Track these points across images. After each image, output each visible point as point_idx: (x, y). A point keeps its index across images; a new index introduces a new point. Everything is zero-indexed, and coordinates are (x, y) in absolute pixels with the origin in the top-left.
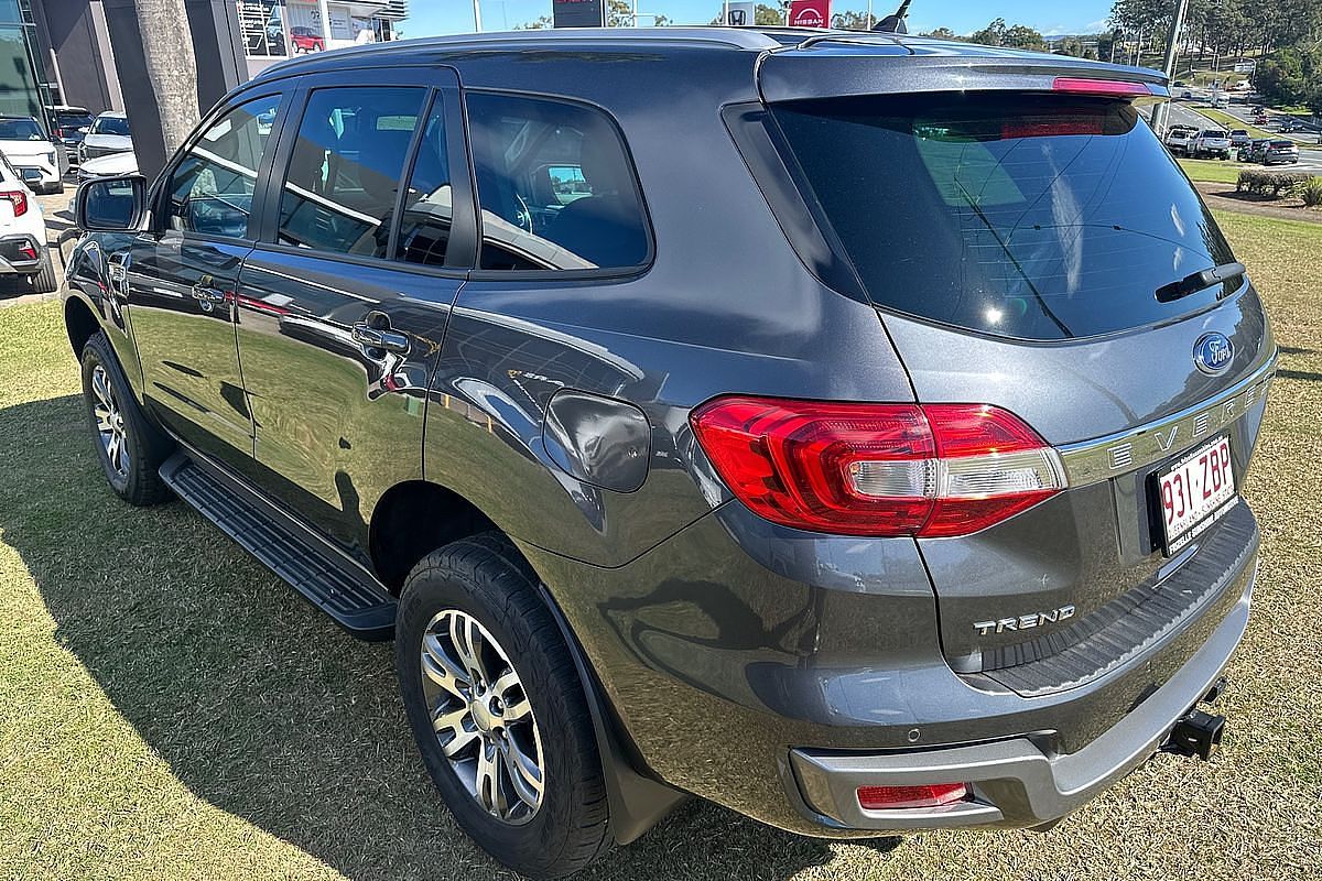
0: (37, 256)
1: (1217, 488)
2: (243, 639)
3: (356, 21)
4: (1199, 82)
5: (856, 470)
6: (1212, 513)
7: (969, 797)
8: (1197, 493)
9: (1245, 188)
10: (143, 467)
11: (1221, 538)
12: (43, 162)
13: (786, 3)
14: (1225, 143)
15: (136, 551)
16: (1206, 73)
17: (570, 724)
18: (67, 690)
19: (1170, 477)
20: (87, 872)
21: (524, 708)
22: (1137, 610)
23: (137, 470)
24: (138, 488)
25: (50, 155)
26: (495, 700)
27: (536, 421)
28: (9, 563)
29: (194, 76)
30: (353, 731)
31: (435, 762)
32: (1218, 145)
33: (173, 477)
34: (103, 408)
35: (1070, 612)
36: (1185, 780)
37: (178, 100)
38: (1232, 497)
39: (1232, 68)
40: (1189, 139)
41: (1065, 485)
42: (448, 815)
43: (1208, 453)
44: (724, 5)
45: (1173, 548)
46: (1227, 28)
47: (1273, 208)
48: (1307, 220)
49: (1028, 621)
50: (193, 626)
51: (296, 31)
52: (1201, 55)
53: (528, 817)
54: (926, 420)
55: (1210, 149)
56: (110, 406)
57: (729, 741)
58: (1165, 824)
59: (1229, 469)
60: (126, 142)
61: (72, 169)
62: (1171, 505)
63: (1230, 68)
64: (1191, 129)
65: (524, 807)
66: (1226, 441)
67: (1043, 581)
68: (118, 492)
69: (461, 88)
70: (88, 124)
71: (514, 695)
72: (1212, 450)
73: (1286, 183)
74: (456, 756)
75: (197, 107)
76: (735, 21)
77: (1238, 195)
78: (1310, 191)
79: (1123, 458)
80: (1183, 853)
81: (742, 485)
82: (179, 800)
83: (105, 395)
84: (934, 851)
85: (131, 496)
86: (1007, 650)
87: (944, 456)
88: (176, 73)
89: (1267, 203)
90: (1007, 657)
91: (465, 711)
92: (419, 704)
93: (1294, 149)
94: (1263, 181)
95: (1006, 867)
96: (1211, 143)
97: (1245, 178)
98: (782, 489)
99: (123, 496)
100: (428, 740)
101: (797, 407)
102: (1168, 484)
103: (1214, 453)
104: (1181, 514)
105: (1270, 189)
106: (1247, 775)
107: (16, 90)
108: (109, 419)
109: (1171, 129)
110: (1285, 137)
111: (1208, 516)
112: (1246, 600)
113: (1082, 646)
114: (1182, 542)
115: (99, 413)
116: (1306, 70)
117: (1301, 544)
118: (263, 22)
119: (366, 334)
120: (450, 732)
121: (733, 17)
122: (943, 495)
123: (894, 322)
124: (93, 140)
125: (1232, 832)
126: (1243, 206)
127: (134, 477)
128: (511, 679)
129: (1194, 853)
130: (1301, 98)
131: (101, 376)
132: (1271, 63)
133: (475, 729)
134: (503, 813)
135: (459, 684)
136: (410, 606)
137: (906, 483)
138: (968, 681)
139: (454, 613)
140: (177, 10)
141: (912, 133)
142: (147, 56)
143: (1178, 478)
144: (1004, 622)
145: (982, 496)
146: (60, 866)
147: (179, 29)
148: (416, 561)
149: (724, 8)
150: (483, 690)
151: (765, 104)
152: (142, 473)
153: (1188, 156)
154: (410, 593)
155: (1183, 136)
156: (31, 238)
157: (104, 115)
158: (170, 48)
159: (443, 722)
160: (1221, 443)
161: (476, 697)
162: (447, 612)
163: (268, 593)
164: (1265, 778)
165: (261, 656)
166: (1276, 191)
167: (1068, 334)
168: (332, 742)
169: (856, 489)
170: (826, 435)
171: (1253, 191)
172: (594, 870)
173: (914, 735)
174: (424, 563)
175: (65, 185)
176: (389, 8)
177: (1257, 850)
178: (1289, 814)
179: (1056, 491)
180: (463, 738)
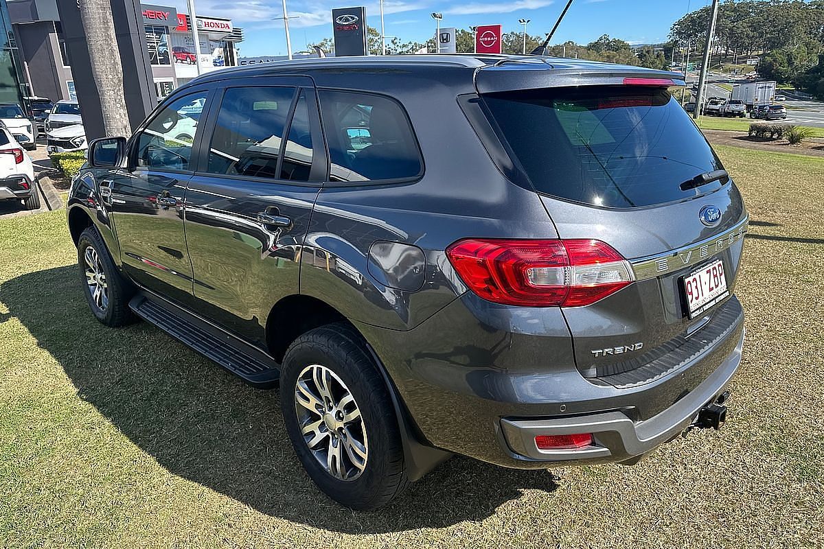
0: (29, 187)
1: (717, 286)
2: (183, 396)
3: (212, 43)
4: (725, 71)
5: (530, 273)
6: (714, 299)
7: (593, 444)
8: (706, 288)
9: (754, 134)
10: (117, 304)
11: (723, 316)
12: (24, 131)
13: (474, 28)
14: (742, 108)
15: (115, 351)
16: (729, 65)
17: (382, 419)
18: (86, 426)
19: (690, 279)
20: (114, 516)
21: (356, 413)
22: (677, 349)
23: (114, 306)
24: (113, 316)
25: (28, 127)
26: (339, 412)
27: (364, 254)
28: (42, 360)
29: (122, 78)
30: (252, 441)
31: (303, 453)
32: (738, 109)
33: (138, 307)
34: (91, 271)
35: (640, 346)
36: (713, 454)
37: (112, 92)
38: (726, 291)
39: (745, 62)
40: (720, 105)
41: (634, 279)
42: (311, 482)
43: (711, 268)
44: (437, 30)
45: (693, 315)
46: (742, 38)
47: (771, 146)
48: (791, 152)
49: (619, 350)
50: (153, 390)
51: (176, 50)
52: (726, 55)
53: (358, 475)
54: (564, 248)
55: (733, 111)
56: (95, 269)
57: (467, 426)
58: (703, 476)
59: (723, 277)
60: (78, 118)
61: (40, 135)
62: (691, 293)
63: (744, 62)
64: (721, 99)
65: (356, 469)
66: (721, 262)
67: (626, 329)
68: (99, 320)
69: (315, 87)
70: (50, 108)
71: (350, 408)
72: (713, 267)
73: (779, 131)
74: (315, 448)
75: (123, 97)
76: (444, 40)
77: (750, 138)
78: (792, 135)
79: (663, 265)
80: (712, 491)
81: (474, 283)
82: (160, 479)
83: (94, 263)
84: (577, 492)
85: (108, 321)
86: (609, 367)
87: (573, 265)
88: (110, 77)
89: (766, 143)
90: (610, 370)
91: (321, 421)
92: (293, 419)
93: (784, 110)
94: (764, 129)
95: (616, 499)
96: (733, 107)
97: (753, 128)
98: (494, 284)
99: (104, 322)
100: (299, 440)
101: (499, 243)
102: (689, 282)
103: (714, 268)
104: (697, 298)
105: (768, 135)
106: (747, 451)
107: (10, 86)
108: (96, 278)
109: (709, 99)
110: (779, 103)
111: (713, 300)
112: (739, 350)
113: (648, 365)
114: (698, 312)
115: (88, 274)
116: (790, 62)
117: (780, 333)
118: (156, 45)
119: (265, 218)
120: (312, 434)
121: (443, 37)
122: (573, 284)
123: (547, 200)
124: (54, 117)
125: (739, 480)
126: (753, 145)
127: (111, 311)
128: (349, 398)
129: (718, 490)
130: (787, 79)
131: (91, 253)
132: (768, 59)
133: (327, 430)
134: (343, 476)
135: (317, 406)
136: (290, 365)
137: (556, 280)
138: (590, 381)
139: (315, 366)
140: (111, 39)
141: (553, 107)
142: (93, 67)
143: (695, 279)
144: (606, 350)
145: (592, 285)
146: (98, 513)
147: (112, 51)
148: (294, 340)
149: (437, 32)
150: (331, 408)
151: (479, 94)
152: (117, 307)
153: (720, 116)
154: (290, 358)
155: (716, 104)
156: (26, 177)
157: (60, 102)
158: (107, 62)
159: (307, 429)
160: (718, 263)
161: (327, 412)
162: (311, 366)
163: (195, 372)
164: (757, 453)
165: (195, 406)
166: (772, 136)
167: (633, 205)
168: (241, 448)
169: (530, 282)
170: (514, 256)
171: (758, 135)
172: (393, 507)
173: (563, 408)
174: (298, 340)
175: (37, 145)
176: (232, 34)
177: (752, 488)
178: (769, 471)
179: (630, 283)
180: (319, 436)
